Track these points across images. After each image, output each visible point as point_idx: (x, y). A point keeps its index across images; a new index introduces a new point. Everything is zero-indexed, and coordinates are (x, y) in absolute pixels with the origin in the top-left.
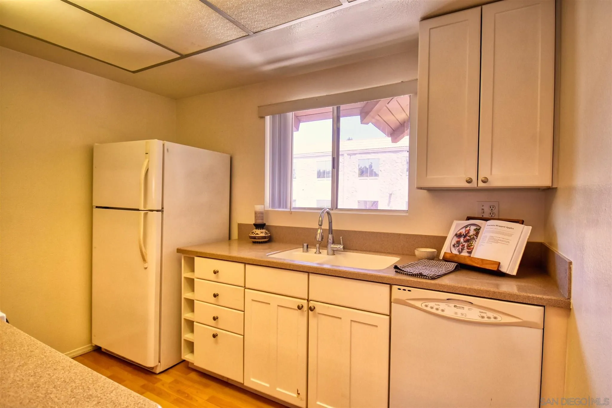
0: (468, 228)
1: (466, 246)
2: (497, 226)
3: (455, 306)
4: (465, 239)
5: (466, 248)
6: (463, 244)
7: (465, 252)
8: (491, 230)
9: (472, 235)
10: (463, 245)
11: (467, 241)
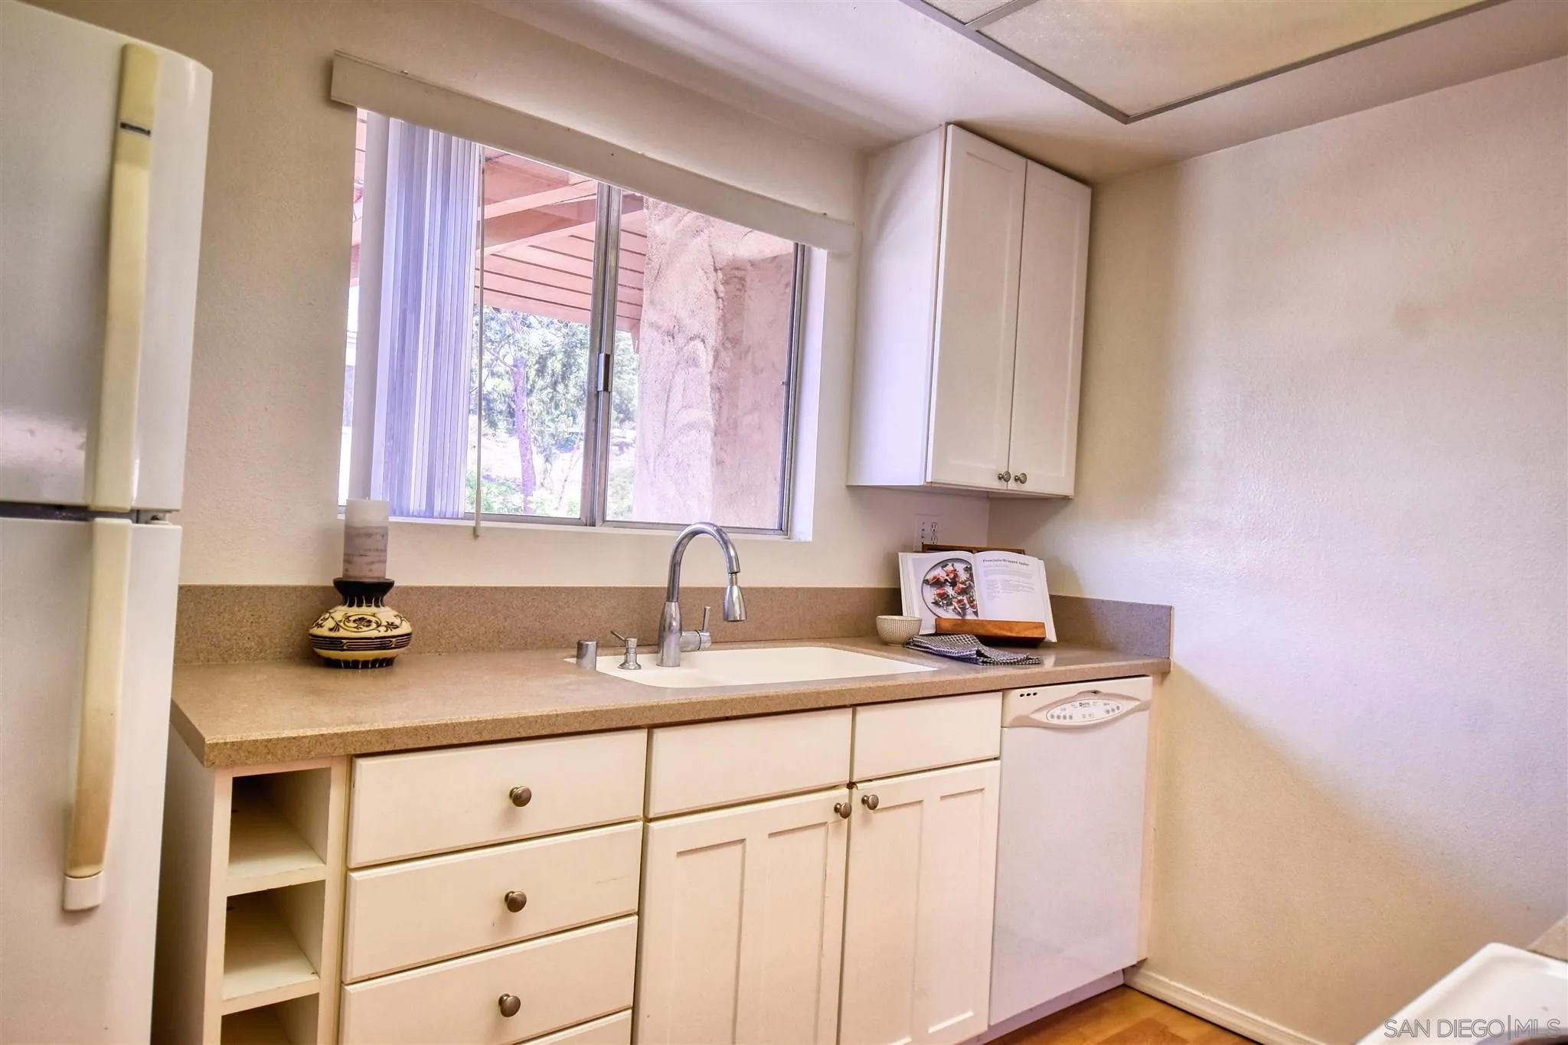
0: (949, 568)
1: (965, 601)
2: (1004, 560)
3: (1081, 705)
4: (956, 588)
5: (968, 606)
6: (959, 598)
7: (970, 614)
8: (997, 568)
9: (966, 581)
10: (960, 601)
11: (963, 592)
